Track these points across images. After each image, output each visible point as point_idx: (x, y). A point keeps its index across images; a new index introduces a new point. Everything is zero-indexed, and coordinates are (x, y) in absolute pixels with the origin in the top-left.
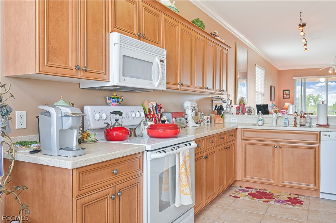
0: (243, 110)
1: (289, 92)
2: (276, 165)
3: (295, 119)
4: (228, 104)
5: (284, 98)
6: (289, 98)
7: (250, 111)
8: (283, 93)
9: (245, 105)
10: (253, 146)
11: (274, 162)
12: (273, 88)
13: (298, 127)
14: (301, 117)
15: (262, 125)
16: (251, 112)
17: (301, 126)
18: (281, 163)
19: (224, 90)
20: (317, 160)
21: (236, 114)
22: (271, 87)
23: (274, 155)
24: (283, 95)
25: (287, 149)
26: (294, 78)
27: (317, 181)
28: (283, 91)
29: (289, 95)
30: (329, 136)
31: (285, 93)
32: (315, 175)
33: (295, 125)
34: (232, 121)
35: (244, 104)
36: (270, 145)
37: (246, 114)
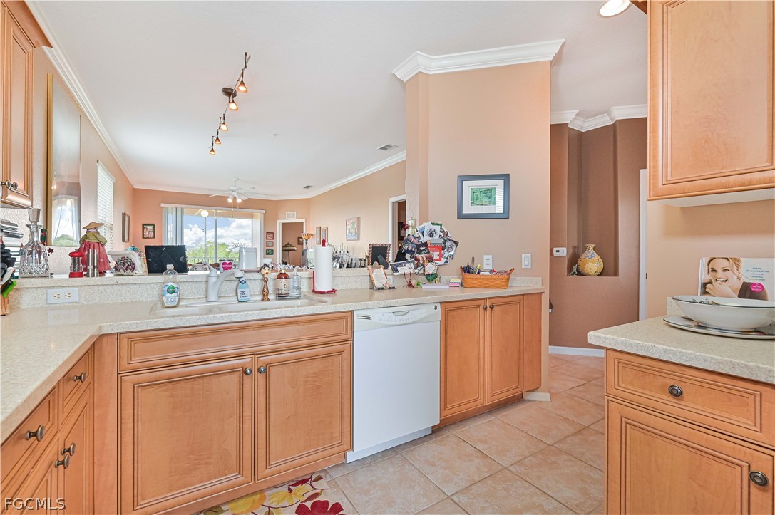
0: (99, 262)
1: (154, 228)
2: (248, 426)
3: (265, 280)
4: (32, 241)
5: (143, 238)
6: (154, 237)
7: (125, 265)
8: (143, 228)
9: (103, 245)
10: (170, 386)
11: (241, 418)
12: (127, 218)
13: (273, 300)
14: (279, 277)
15: (175, 304)
16: (134, 268)
17: (281, 297)
18: (261, 416)
19: (15, 186)
20: (347, 379)
21: (72, 275)
22: (124, 215)
23: (241, 398)
24: (143, 232)
25: (279, 368)
26: (162, 205)
27: (347, 429)
28: (143, 225)
29: (154, 232)
30: (368, 318)
31: (147, 229)
32: (342, 417)
33: (265, 296)
34: (51, 300)
35: (101, 244)
36: (229, 371)
37: (108, 274)
